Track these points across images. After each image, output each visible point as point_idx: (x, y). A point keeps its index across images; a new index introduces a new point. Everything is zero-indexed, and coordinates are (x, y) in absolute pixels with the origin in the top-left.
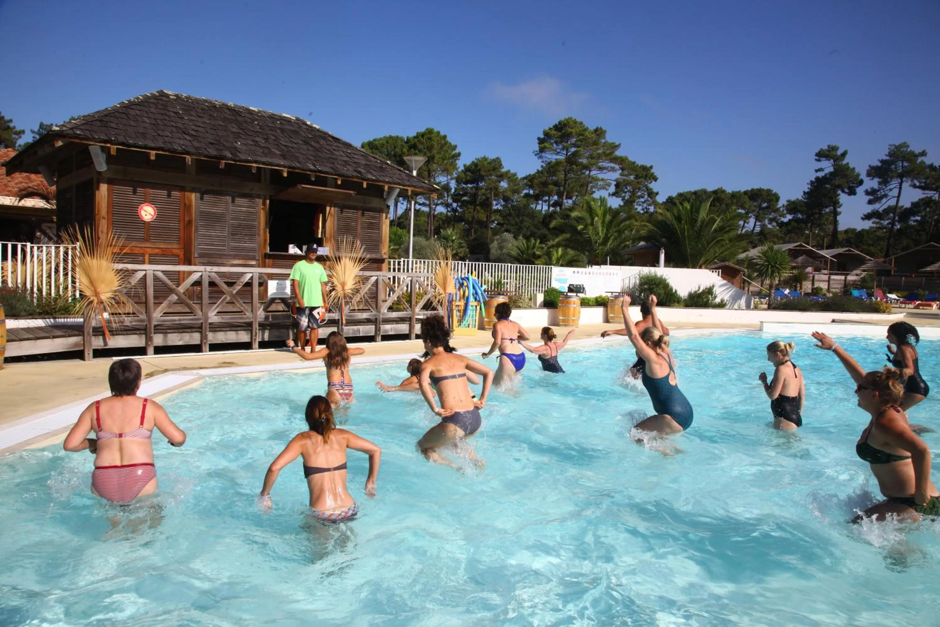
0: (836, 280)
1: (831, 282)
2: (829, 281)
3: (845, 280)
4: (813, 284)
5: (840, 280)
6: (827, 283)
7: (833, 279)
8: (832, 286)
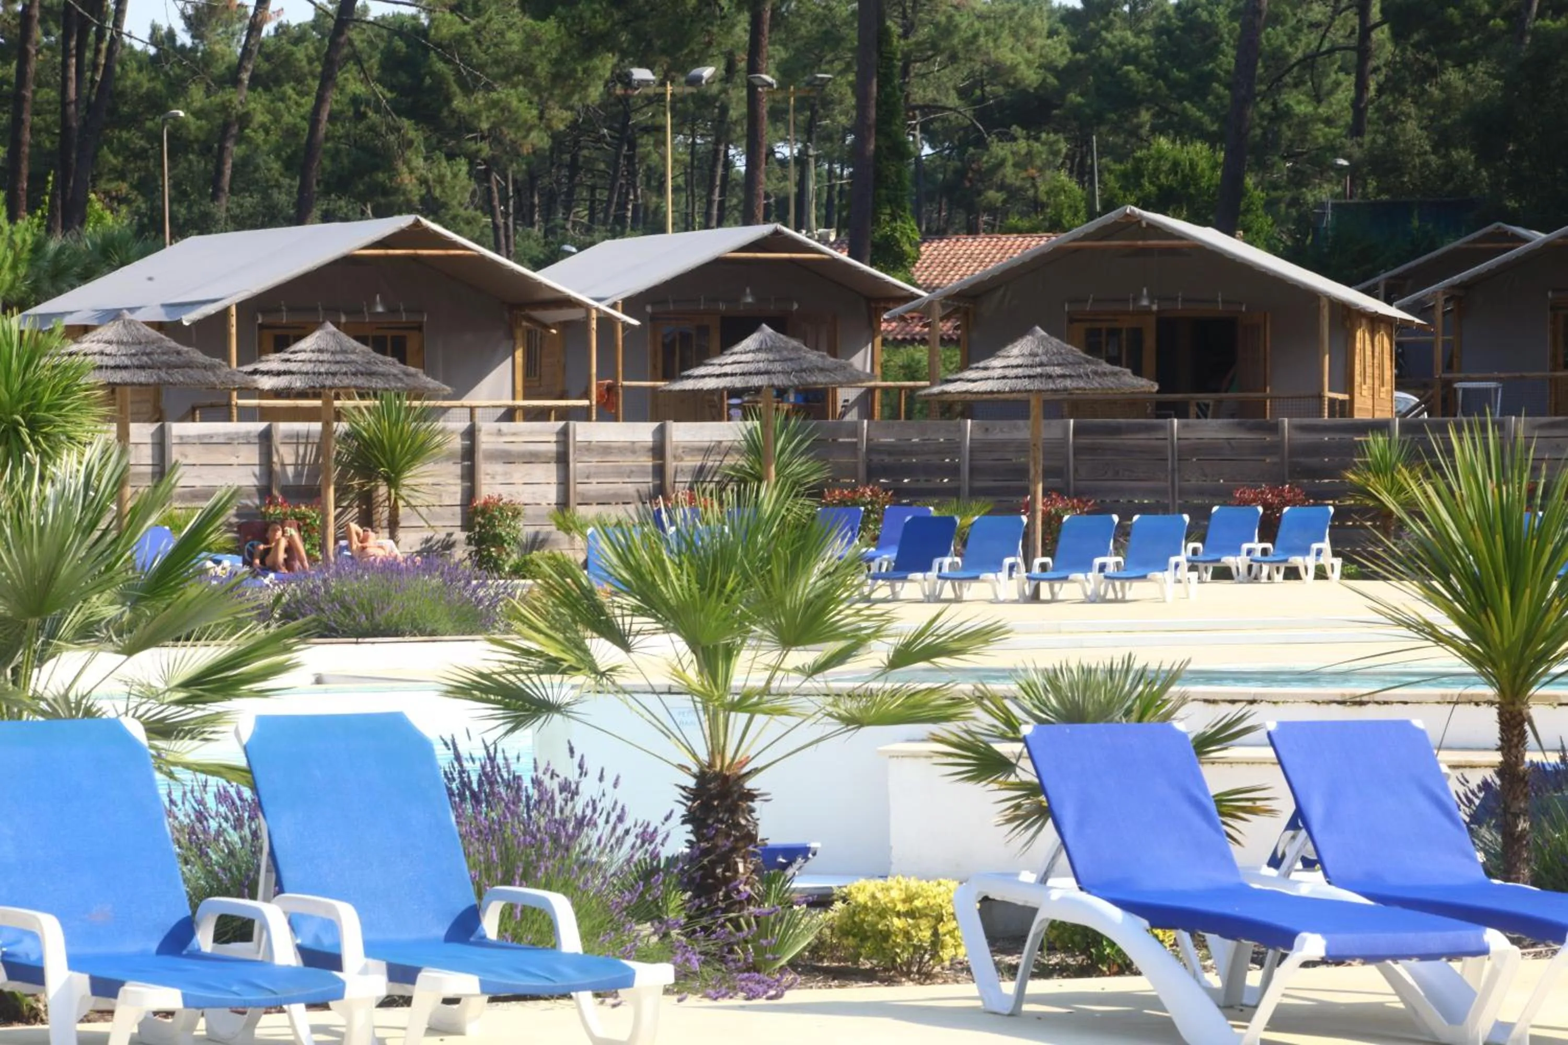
0: (606, 449)
1: (577, 466)
2: (562, 459)
3: (658, 450)
4: (470, 476)
5: (631, 449)
6: (548, 473)
7: (588, 448)
8: (578, 488)
